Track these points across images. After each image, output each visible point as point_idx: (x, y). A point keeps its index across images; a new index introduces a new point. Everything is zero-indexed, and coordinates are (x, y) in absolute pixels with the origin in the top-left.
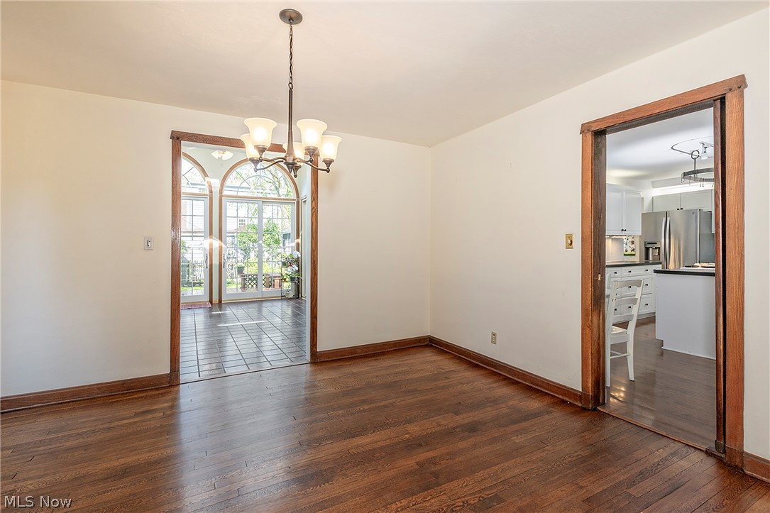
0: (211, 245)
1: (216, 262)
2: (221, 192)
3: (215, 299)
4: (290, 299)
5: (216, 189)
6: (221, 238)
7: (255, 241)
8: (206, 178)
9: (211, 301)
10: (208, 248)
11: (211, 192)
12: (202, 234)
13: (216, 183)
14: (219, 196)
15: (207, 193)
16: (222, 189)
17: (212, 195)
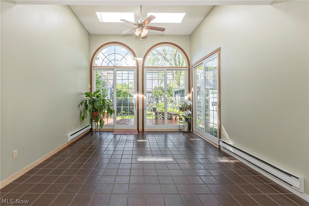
0: (138, 97)
1: (140, 107)
2: (143, 65)
3: (141, 128)
4: (185, 132)
5: (140, 65)
6: (143, 92)
7: (161, 95)
8: (135, 58)
9: (138, 129)
10: (136, 99)
11: (138, 65)
12: (134, 92)
13: (140, 59)
14: (142, 68)
15: (136, 66)
16: (144, 63)
17: (138, 67)
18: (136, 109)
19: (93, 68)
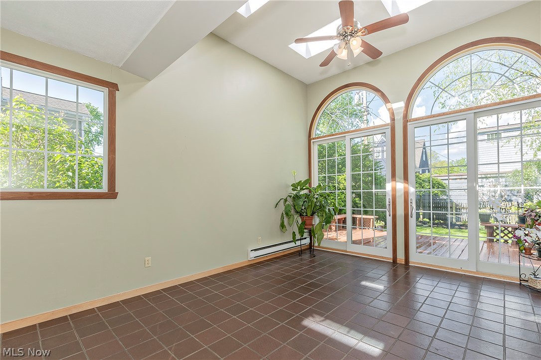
0: (394, 190)
1: (400, 211)
2: (406, 116)
3: (401, 257)
5: (399, 118)
6: (406, 178)
8: (388, 105)
9: (395, 259)
10: (391, 193)
13: (399, 106)
14: (404, 123)
15: (388, 121)
16: (407, 112)
17: (394, 123)
18: (390, 215)
19: (312, 141)
